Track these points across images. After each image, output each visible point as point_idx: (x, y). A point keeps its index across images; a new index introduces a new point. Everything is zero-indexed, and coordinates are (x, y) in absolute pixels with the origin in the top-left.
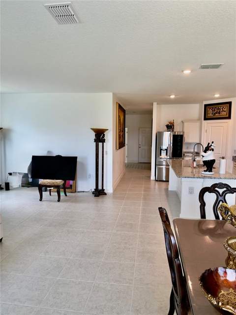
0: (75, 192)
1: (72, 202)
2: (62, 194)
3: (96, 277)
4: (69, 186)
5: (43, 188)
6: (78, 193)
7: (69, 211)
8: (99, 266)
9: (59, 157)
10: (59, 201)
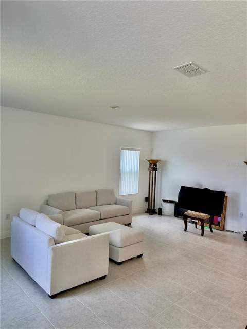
0: (223, 230)
1: (216, 240)
2: (207, 229)
3: (211, 319)
4: (217, 223)
5: (189, 219)
6: (227, 232)
7: (209, 247)
8: (219, 310)
9: (207, 190)
10: (202, 235)
